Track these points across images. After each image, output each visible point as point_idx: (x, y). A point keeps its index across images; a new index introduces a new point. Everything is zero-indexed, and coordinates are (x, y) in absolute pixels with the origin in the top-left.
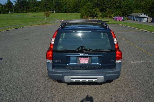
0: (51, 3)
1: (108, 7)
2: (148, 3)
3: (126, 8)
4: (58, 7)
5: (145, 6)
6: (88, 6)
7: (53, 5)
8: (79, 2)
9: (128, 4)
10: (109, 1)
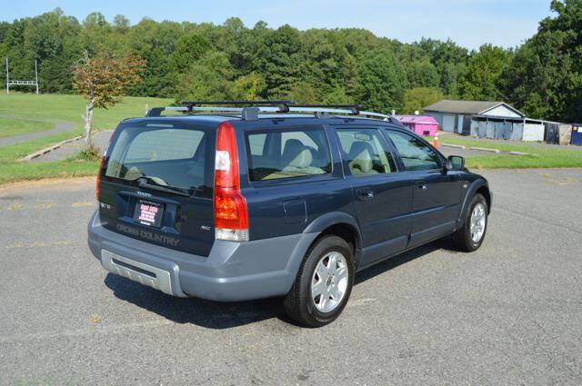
0: (13, 44)
1: (291, 75)
2: (487, 61)
3: (367, 81)
4: (50, 67)
5: (477, 71)
6: (213, 66)
7: (23, 54)
8: (154, 46)
9: (378, 63)
10: (294, 49)
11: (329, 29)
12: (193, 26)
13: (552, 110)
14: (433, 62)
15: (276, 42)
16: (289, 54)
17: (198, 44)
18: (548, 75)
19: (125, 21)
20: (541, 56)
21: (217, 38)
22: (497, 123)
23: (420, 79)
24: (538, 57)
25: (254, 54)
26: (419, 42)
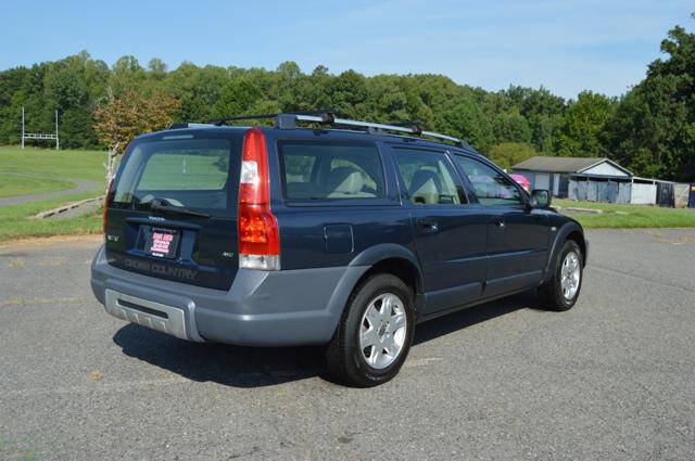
0: (31, 92)
2: (587, 110)
4: (73, 119)
5: (576, 123)
7: (43, 104)
8: (195, 94)
9: (457, 115)
10: (360, 99)
11: (400, 75)
12: (241, 71)
13: (665, 168)
14: (523, 113)
15: (338, 90)
16: (354, 104)
17: (246, 92)
18: (660, 127)
19: (162, 66)
20: (651, 105)
21: (269, 85)
22: (599, 183)
23: (508, 133)
24: (647, 105)
25: (312, 103)
26: (506, 91)
